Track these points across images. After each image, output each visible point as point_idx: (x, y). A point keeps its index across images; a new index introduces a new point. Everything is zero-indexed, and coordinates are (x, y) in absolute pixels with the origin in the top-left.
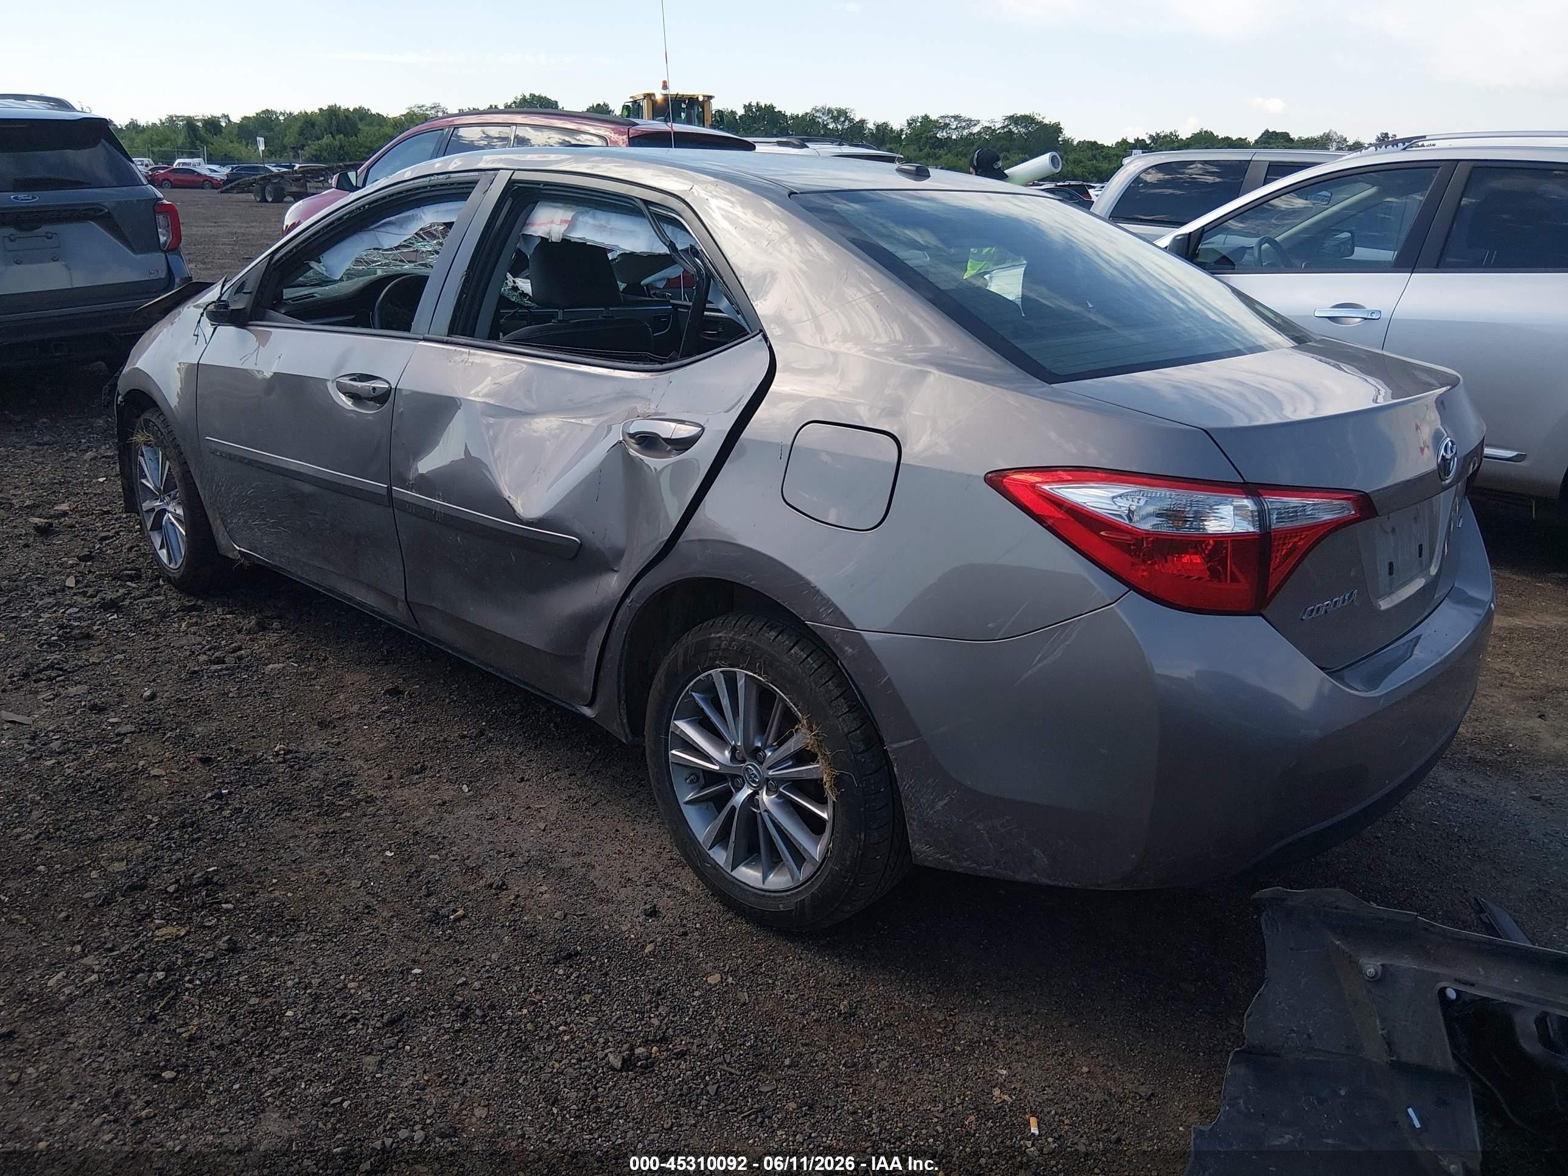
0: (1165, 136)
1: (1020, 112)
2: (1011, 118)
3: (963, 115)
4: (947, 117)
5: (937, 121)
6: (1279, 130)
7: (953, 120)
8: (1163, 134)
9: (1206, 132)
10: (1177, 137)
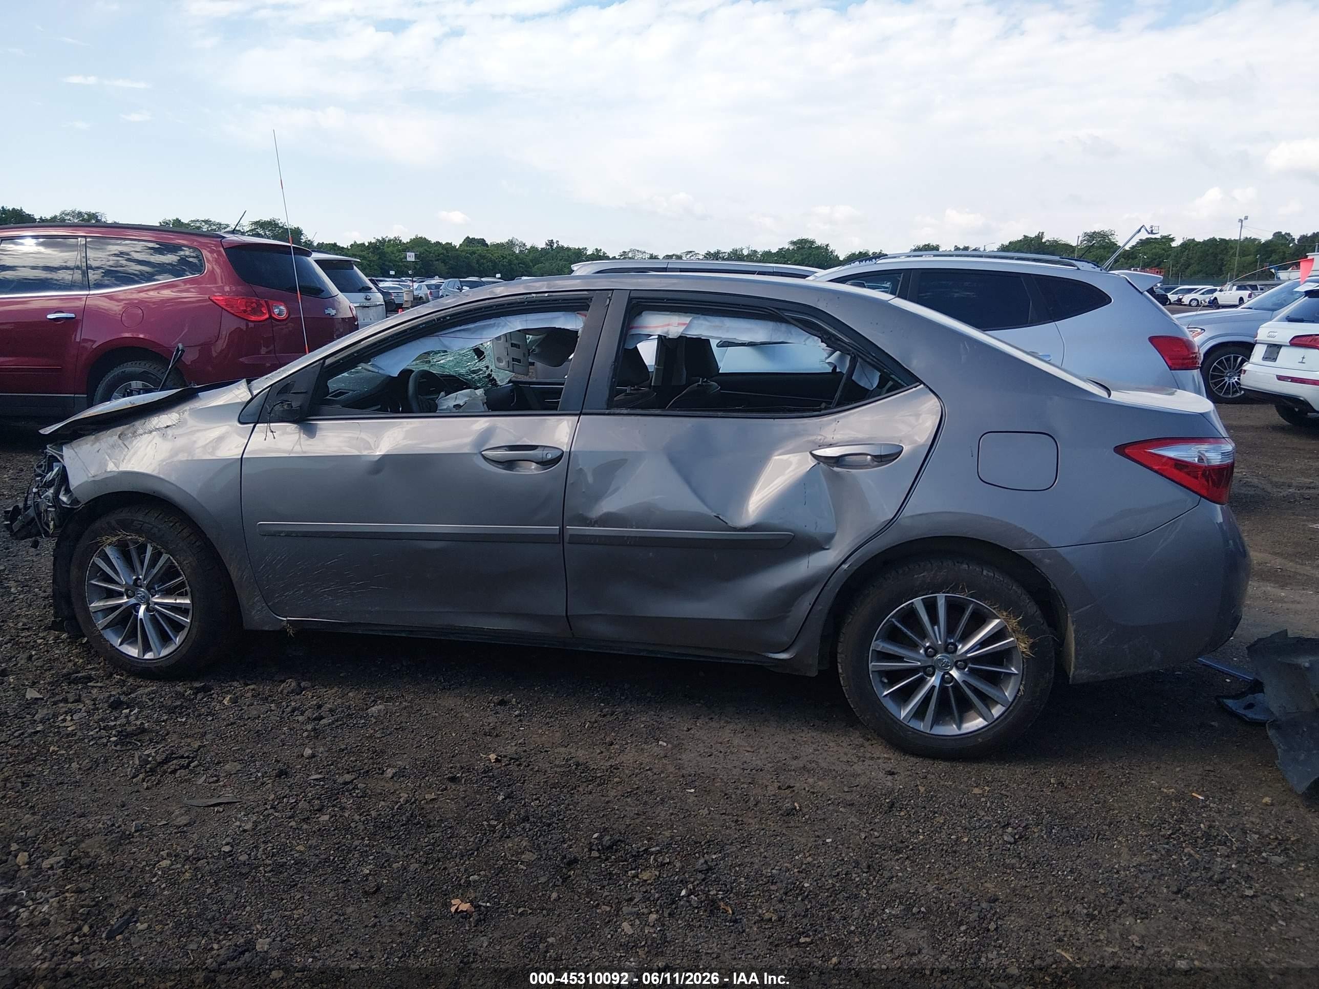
0: (390, 241)
1: (266, 218)
2: (256, 223)
3: (213, 220)
4: (198, 221)
5: (188, 224)
6: (477, 237)
7: (203, 224)
8: (387, 239)
9: (420, 238)
10: (401, 241)
